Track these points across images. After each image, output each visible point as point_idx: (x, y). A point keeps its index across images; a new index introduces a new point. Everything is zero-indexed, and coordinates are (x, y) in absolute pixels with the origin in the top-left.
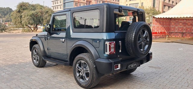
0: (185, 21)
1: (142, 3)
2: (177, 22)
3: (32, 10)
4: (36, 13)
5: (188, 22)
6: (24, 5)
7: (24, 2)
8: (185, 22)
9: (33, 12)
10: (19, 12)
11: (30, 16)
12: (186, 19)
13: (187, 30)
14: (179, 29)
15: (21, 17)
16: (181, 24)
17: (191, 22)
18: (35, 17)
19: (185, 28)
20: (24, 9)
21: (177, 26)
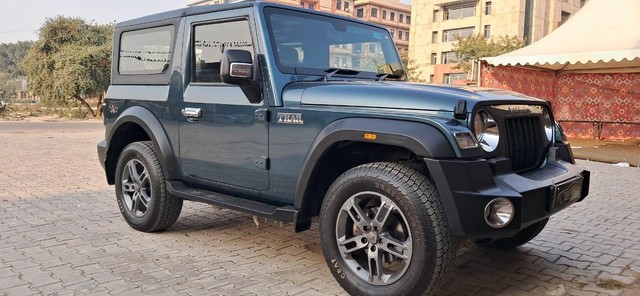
0: (608, 79)
1: (486, 26)
2: (580, 83)
3: (89, 42)
4: (103, 55)
5: (617, 83)
6: (65, 29)
7: (66, 16)
8: (608, 84)
9: (93, 50)
10: (47, 49)
11: (81, 64)
12: (611, 75)
13: (616, 112)
14: (586, 111)
15: (51, 66)
16: (594, 91)
17: (628, 82)
18: (97, 66)
19: (607, 105)
20: (62, 41)
21: (579, 96)
